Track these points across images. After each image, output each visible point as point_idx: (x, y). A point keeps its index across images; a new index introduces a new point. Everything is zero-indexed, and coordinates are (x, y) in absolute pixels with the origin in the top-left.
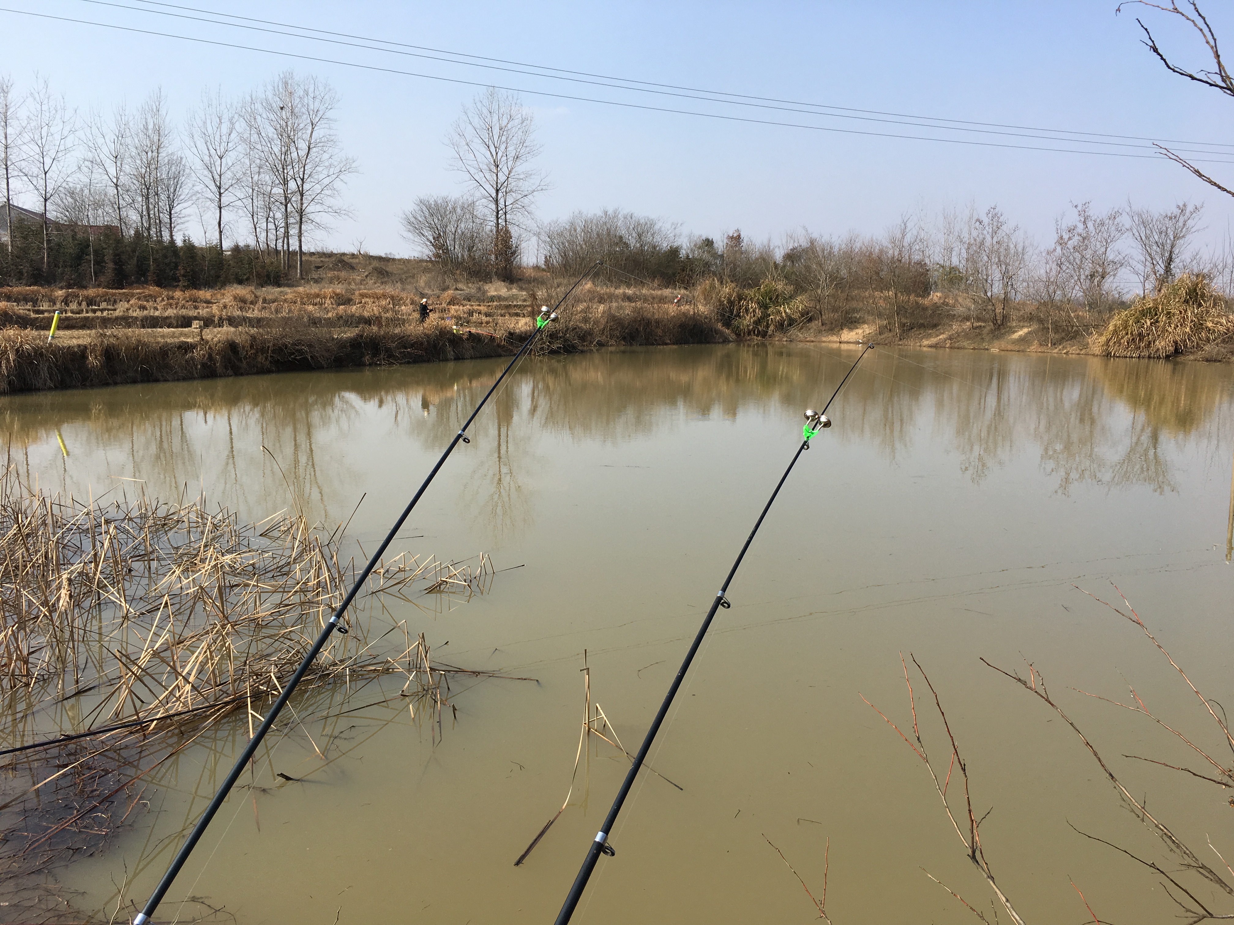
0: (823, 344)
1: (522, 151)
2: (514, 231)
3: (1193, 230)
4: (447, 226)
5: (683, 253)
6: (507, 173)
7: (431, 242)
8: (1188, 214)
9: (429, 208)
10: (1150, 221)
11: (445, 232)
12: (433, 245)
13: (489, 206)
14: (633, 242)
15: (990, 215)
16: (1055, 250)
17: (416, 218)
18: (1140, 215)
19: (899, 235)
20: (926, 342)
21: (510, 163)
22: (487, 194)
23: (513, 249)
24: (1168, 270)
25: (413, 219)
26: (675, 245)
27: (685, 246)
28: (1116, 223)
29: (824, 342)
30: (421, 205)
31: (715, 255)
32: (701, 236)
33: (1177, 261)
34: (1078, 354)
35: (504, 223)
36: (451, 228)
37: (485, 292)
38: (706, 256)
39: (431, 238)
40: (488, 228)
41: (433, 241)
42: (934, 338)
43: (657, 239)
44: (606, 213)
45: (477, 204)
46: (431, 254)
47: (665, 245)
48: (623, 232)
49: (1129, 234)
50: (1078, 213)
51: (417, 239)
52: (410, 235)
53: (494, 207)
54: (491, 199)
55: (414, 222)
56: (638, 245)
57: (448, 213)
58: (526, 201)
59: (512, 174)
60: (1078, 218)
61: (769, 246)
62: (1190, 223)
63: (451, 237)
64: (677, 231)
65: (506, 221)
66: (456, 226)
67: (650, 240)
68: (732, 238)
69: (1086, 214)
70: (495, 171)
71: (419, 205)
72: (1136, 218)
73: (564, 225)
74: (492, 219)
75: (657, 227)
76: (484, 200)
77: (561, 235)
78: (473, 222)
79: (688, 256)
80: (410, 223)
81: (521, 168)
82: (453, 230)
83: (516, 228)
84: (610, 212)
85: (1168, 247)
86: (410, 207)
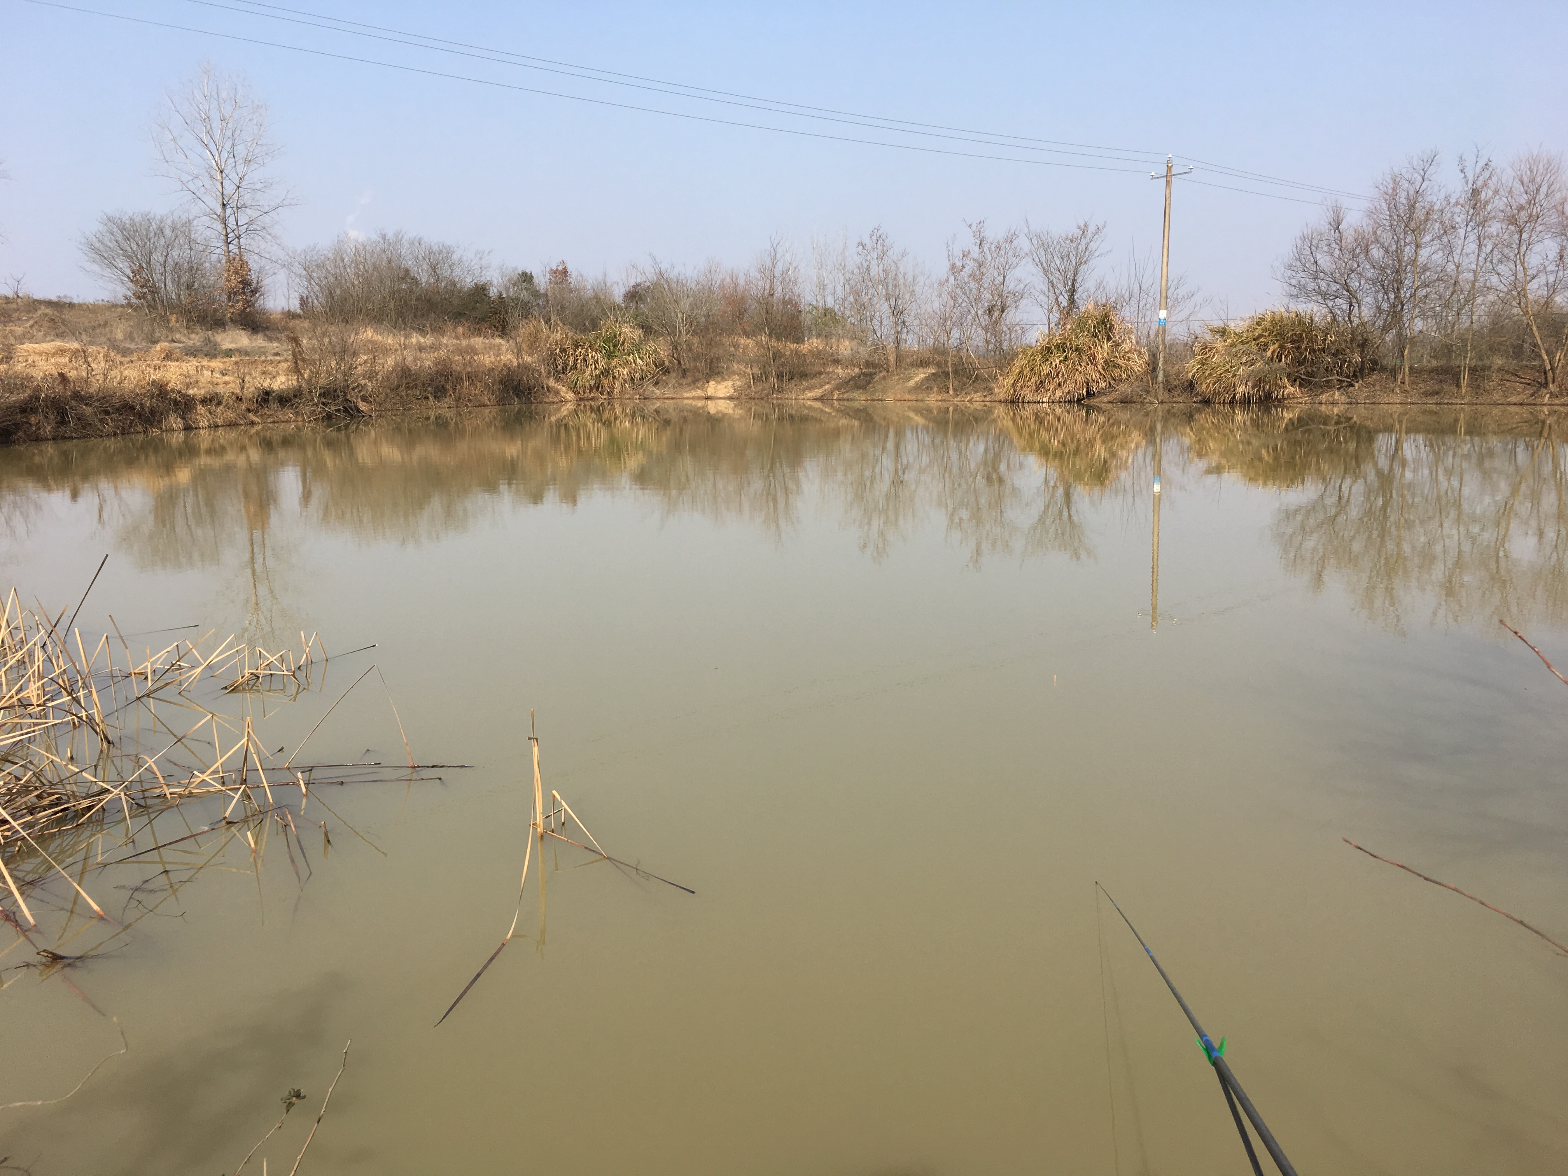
0: (686, 402)
1: (256, 151)
2: (253, 262)
3: (1097, 254)
4: (151, 253)
5: (493, 292)
6: (237, 181)
7: (129, 277)
8: (1089, 234)
9: (122, 229)
10: (1050, 243)
11: (149, 263)
12: (132, 281)
13: (214, 226)
14: (425, 278)
15: (874, 238)
16: (947, 280)
17: (102, 243)
18: (1038, 237)
19: (769, 264)
20: (809, 395)
21: (240, 168)
22: (208, 210)
23: (254, 285)
24: (1072, 301)
25: (97, 245)
26: (483, 280)
27: (495, 282)
28: (1013, 247)
29: (687, 398)
30: (109, 224)
31: (536, 294)
32: (516, 269)
33: (1080, 290)
34: (983, 401)
35: (237, 251)
36: (157, 257)
37: (216, 344)
38: (524, 295)
39: (128, 272)
40: (214, 257)
41: (131, 275)
42: (819, 389)
43: (457, 272)
44: (384, 237)
45: (195, 223)
46: (129, 294)
47: (468, 280)
48: (409, 263)
49: (1028, 259)
50: (972, 234)
51: (107, 272)
52: (96, 268)
53: (220, 227)
54: (215, 217)
55: (101, 248)
56: (432, 281)
57: (152, 234)
58: (267, 219)
59: (243, 184)
60: (973, 240)
61: (605, 283)
62: (1093, 246)
63: (159, 268)
64: (484, 262)
65: (240, 248)
66: (165, 254)
67: (447, 274)
68: (555, 272)
69: (982, 235)
70: (219, 178)
71: (106, 225)
72: (1035, 241)
73: (325, 252)
74: (219, 245)
75: (455, 257)
76: (205, 219)
77: (320, 266)
78: (191, 249)
79: (501, 294)
80: (96, 250)
81: (255, 175)
82: (161, 260)
83: (256, 257)
84: (390, 235)
85: (1070, 275)
86: (94, 227)
